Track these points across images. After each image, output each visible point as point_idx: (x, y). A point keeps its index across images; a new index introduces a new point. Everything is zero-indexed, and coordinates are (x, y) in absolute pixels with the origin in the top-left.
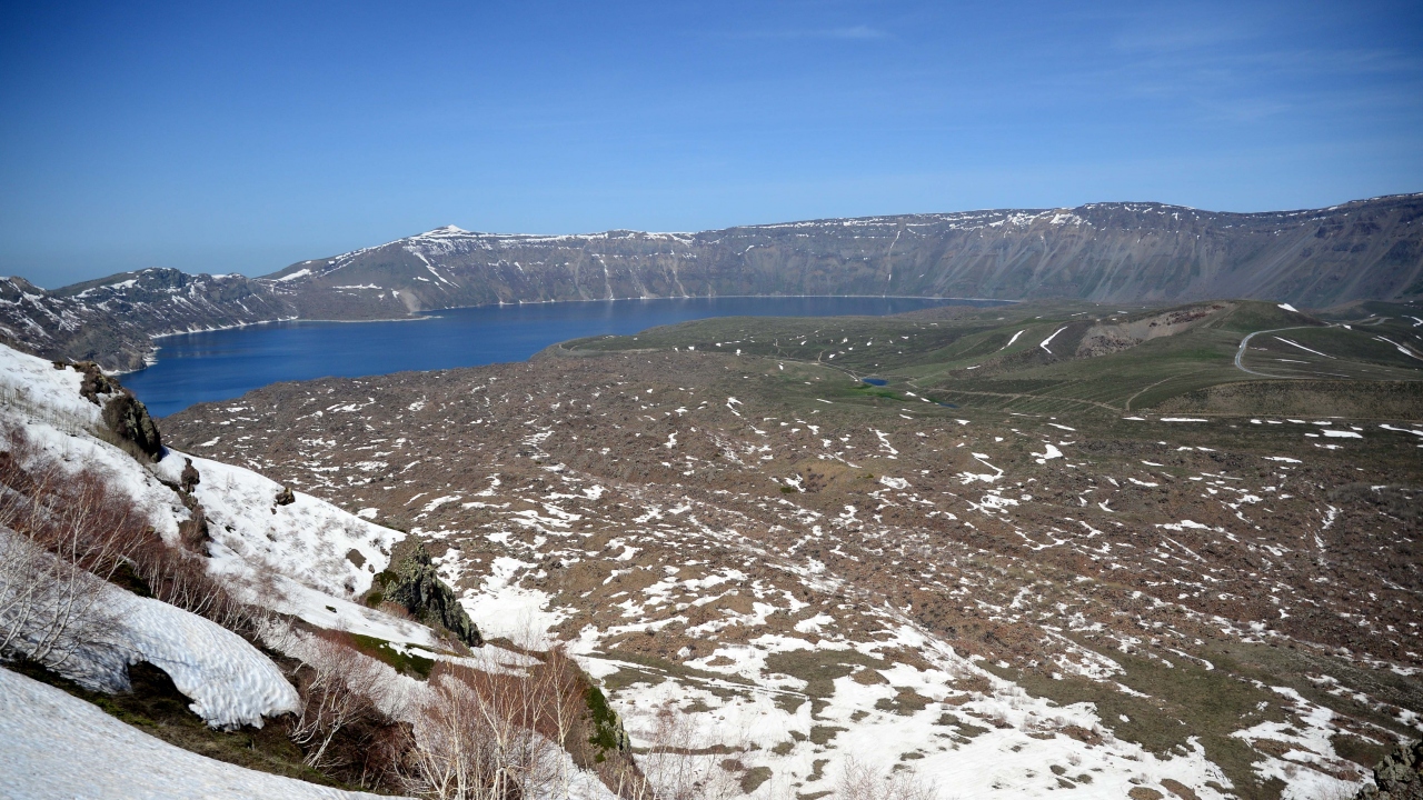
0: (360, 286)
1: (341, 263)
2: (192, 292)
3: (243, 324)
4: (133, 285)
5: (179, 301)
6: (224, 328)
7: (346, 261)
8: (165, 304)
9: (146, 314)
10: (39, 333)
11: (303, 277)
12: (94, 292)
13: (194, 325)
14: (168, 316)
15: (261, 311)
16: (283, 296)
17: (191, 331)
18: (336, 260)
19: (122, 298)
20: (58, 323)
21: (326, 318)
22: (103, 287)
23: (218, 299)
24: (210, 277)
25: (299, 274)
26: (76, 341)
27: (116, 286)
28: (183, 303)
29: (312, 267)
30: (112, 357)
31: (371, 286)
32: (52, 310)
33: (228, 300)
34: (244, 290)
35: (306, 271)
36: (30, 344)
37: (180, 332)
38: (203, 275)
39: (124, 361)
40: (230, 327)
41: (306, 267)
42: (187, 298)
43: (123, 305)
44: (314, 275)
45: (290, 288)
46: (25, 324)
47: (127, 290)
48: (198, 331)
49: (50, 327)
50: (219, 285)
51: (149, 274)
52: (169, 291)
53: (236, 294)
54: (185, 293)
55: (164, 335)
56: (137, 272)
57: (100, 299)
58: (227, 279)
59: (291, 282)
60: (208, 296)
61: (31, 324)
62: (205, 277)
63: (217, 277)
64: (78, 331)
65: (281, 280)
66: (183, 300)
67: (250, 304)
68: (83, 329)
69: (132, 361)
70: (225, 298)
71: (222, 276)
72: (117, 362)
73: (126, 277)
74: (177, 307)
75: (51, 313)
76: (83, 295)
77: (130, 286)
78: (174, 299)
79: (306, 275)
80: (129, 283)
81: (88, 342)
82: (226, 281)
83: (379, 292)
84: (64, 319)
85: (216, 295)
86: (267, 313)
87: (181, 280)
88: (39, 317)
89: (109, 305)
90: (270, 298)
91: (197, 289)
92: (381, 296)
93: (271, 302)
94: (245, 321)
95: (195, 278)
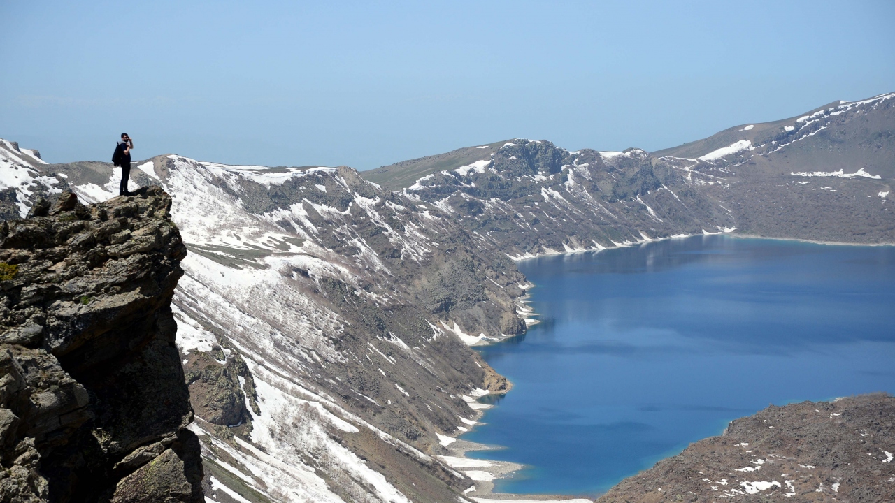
0: (840, 174)
1: (807, 131)
2: (570, 181)
3: (647, 239)
4: (487, 168)
5: (551, 196)
6: (618, 245)
7: (815, 126)
8: (531, 201)
9: (505, 219)
10: (373, 265)
11: (738, 154)
12: (432, 181)
13: (573, 239)
14: (535, 222)
15: (676, 218)
16: (708, 189)
17: (569, 251)
18: (798, 126)
19: (470, 191)
20: (400, 246)
21: (787, 234)
22: (444, 173)
23: (610, 194)
24: (597, 155)
25: (733, 149)
26: (424, 281)
27: (463, 171)
28: (557, 201)
29: (755, 137)
30: (476, 311)
31: (861, 173)
32: (392, 223)
33: (624, 197)
34: (650, 179)
35: (744, 144)
36: (374, 296)
37: (552, 253)
38: (586, 152)
39: (493, 317)
40: (628, 244)
41: (745, 136)
42: (562, 191)
43: (472, 205)
44: (758, 152)
45: (717, 174)
46: (355, 249)
47: (477, 177)
48: (580, 250)
49: (391, 254)
50: (611, 170)
51: (509, 150)
52: (537, 178)
53: (637, 186)
54: (558, 184)
55: (528, 256)
56: (491, 146)
57: (439, 193)
58: (624, 158)
59: (718, 162)
60: (594, 189)
61: (363, 248)
62: (590, 156)
63: (608, 155)
64: (428, 261)
65: (704, 158)
66: (557, 194)
67: (658, 203)
68: (436, 259)
69: (507, 318)
70: (620, 191)
71: (616, 154)
72: (483, 320)
73: (471, 155)
74: (548, 207)
75: (390, 230)
76: (417, 186)
77: (481, 171)
78: (544, 193)
79: (743, 152)
80: (480, 166)
81: (442, 283)
82: (621, 162)
83: (878, 186)
84: (408, 240)
85: (606, 187)
86: (685, 221)
87: (555, 160)
88: (374, 235)
89: (452, 203)
90: (688, 193)
91: (578, 175)
92: (883, 194)
93: (691, 200)
94: (651, 234)
95: (574, 157)
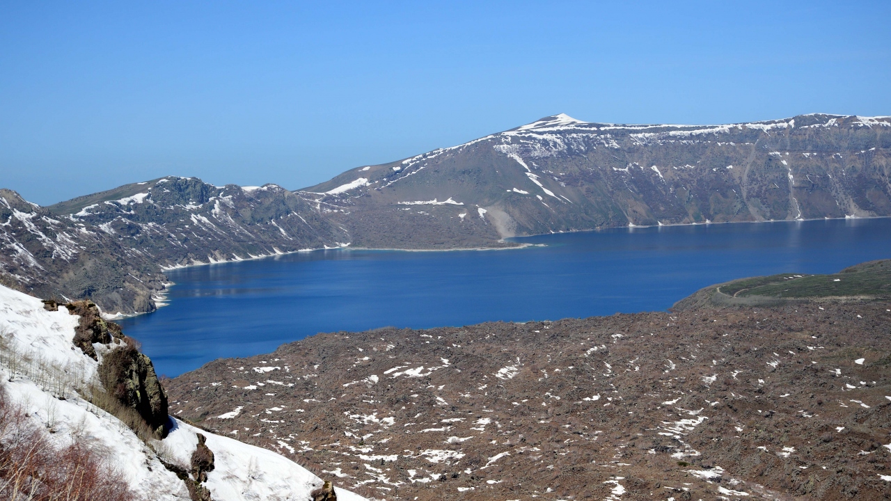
0: (434, 202)
1: (410, 170)
2: (217, 209)
3: (279, 253)
4: (144, 199)
5: (199, 221)
6: (254, 257)
7: (416, 167)
8: (182, 225)
9: (159, 238)
10: (28, 262)
11: (357, 189)
12: (97, 209)
13: (217, 253)
14: (185, 241)
15: (303, 235)
16: (332, 215)
17: (213, 262)
18: (403, 166)
19: (130, 217)
20: (52, 249)
21: (387, 246)
22: (107, 203)
23: (249, 219)
24: (239, 189)
25: (354, 185)
26: (71, 274)
27: (124, 201)
28: (204, 224)
29: (371, 176)
30: (115, 296)
31: (449, 201)
32: (46, 232)
33: (261, 221)
34: (282, 207)
35: (362, 181)
36: (18, 277)
37: (198, 263)
38: (230, 187)
39: (128, 299)
40: (262, 256)
41: (363, 175)
42: (210, 217)
43: (130, 227)
44: (372, 186)
45: (340, 204)
46: (13, 251)
47: (136, 206)
48: (222, 261)
49: (43, 254)
50: (251, 200)
51: (164, 185)
52: (188, 207)
53: (272, 213)
54: (206, 211)
55: (179, 266)
56: (149, 183)
57: (103, 218)
58: (261, 191)
59: (342, 195)
60: (236, 215)
61: (20, 250)
62: (233, 190)
63: (248, 189)
64: (75, 260)
65: (330, 193)
66: (204, 219)
67: (289, 226)
68: (81, 258)
69: (139, 301)
70: (258, 217)
71: (255, 188)
72: (120, 302)
73: (133, 189)
74: (197, 229)
75: (44, 237)
76: (83, 213)
77: (140, 201)
78: (193, 218)
79: (362, 187)
80: (139, 198)
81: (87, 276)
82: (259, 194)
83: (459, 209)
84: (59, 244)
85: (246, 213)
86: (310, 238)
87: (203, 193)
88: (30, 241)
89: (113, 226)
90: (314, 217)
91: (223, 205)
92: (462, 216)
93: (316, 223)
94: (282, 249)
95: (220, 191)
